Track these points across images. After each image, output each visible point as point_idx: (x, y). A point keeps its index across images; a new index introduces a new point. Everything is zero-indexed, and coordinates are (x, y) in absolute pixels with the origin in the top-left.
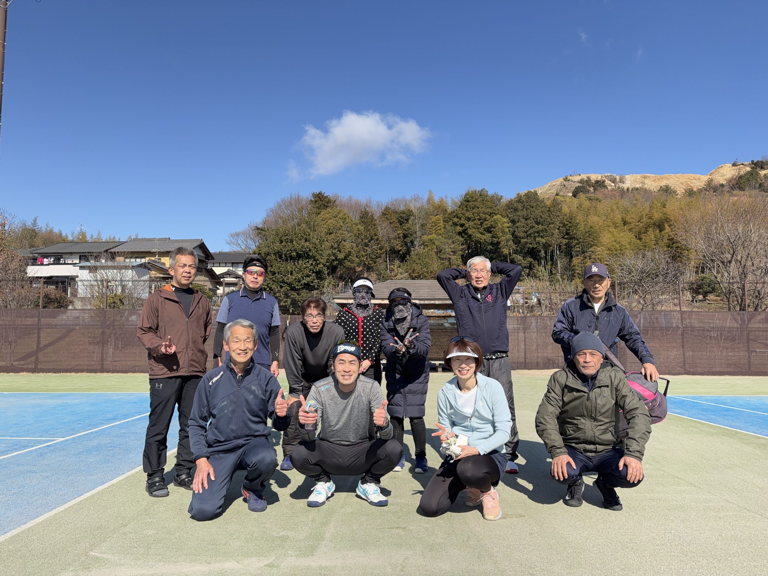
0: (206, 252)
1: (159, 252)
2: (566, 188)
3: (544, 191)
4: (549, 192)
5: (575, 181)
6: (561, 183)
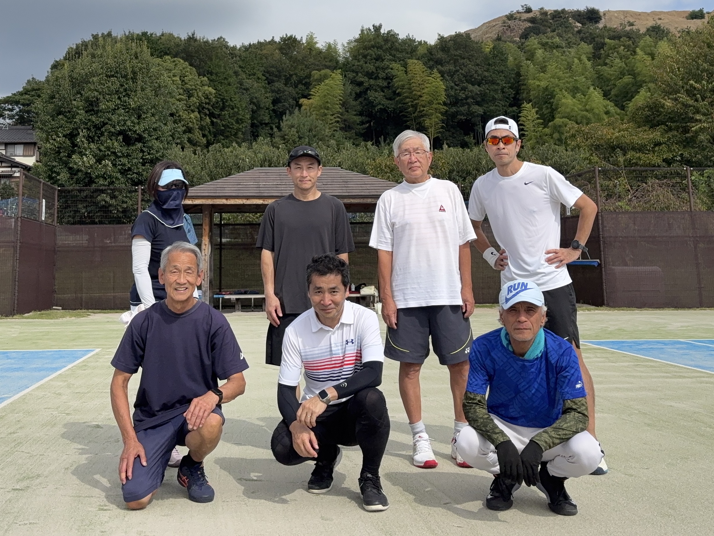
2: (511, 31)
3: (479, 34)
4: (487, 36)
5: (525, 20)
6: (504, 23)
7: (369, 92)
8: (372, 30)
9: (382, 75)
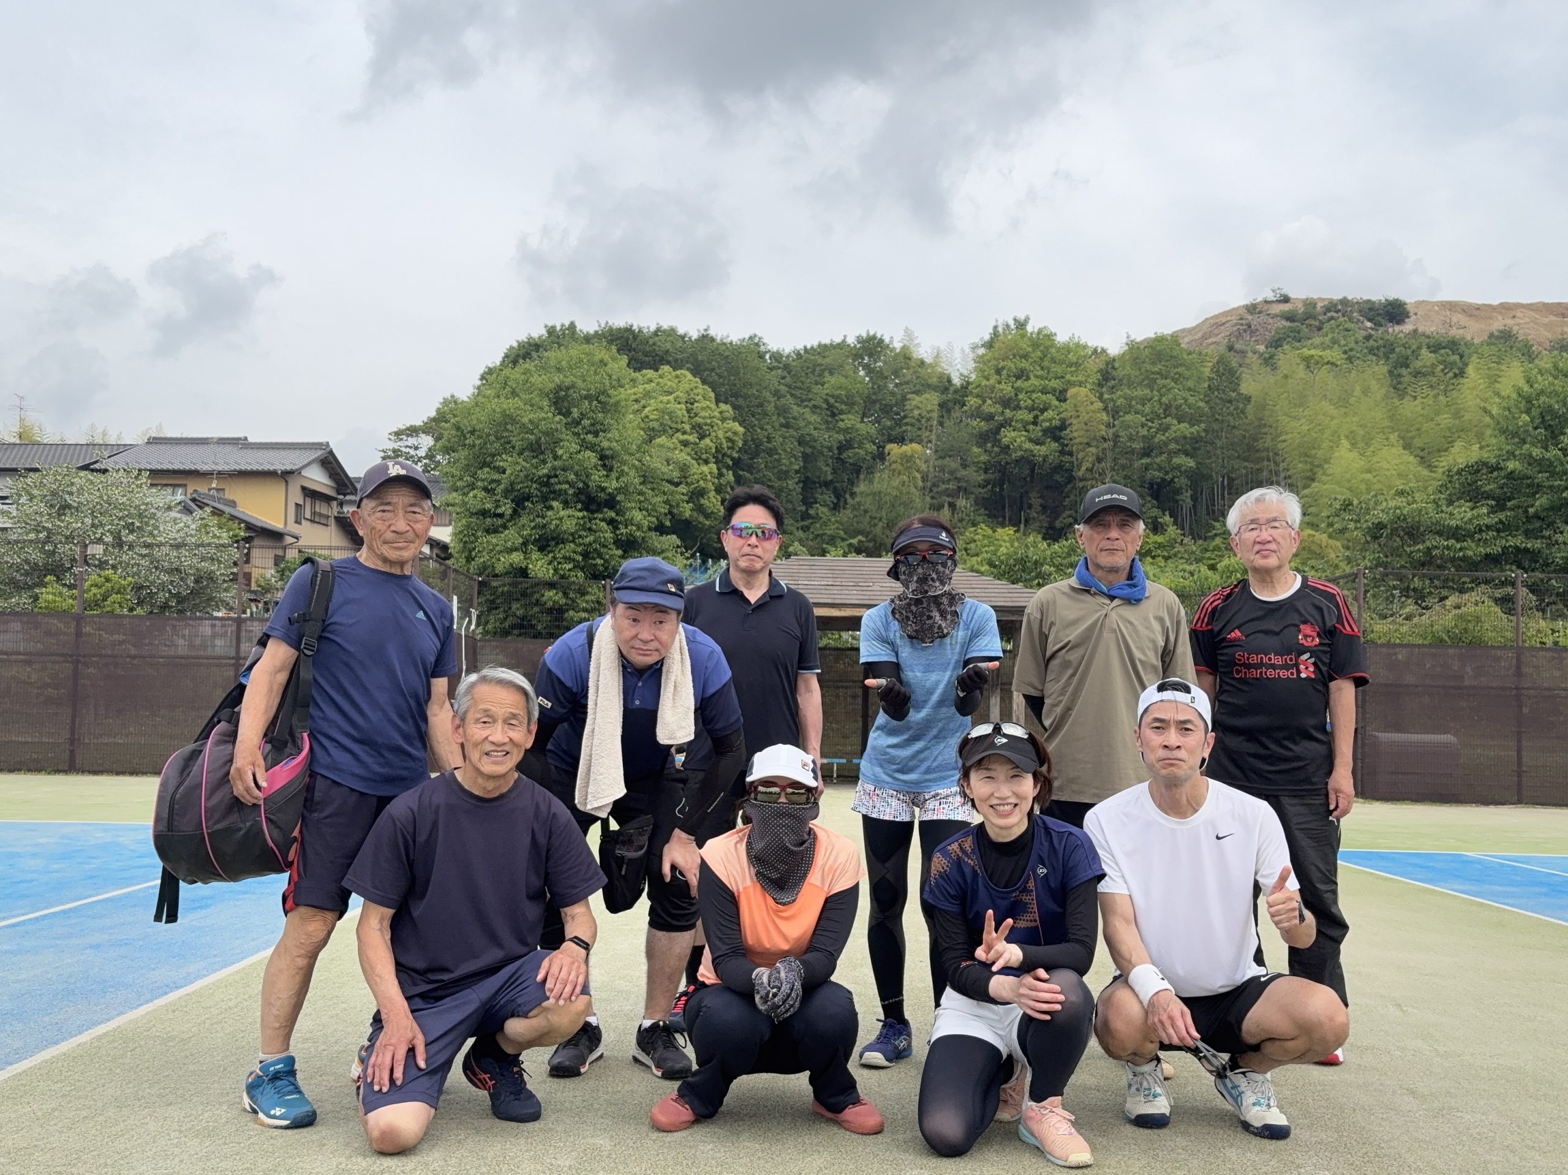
2: (1252, 332)
3: (1196, 337)
4: (1210, 341)
5: (1276, 316)
6: (1241, 319)
7: (1003, 430)
8: (1013, 327)
9: (1025, 402)
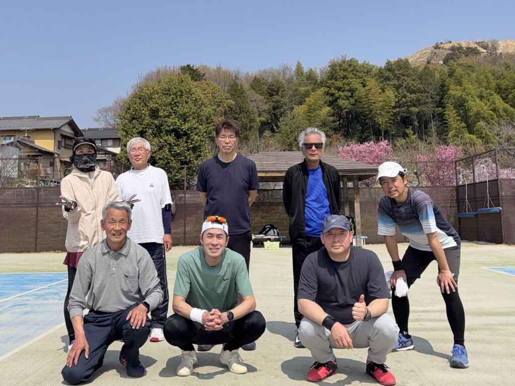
0: (75, 129)
1: (28, 130)
2: (437, 56)
3: (414, 59)
4: (420, 60)
5: (447, 49)
6: (432, 51)
7: (338, 100)
9: (347, 88)
